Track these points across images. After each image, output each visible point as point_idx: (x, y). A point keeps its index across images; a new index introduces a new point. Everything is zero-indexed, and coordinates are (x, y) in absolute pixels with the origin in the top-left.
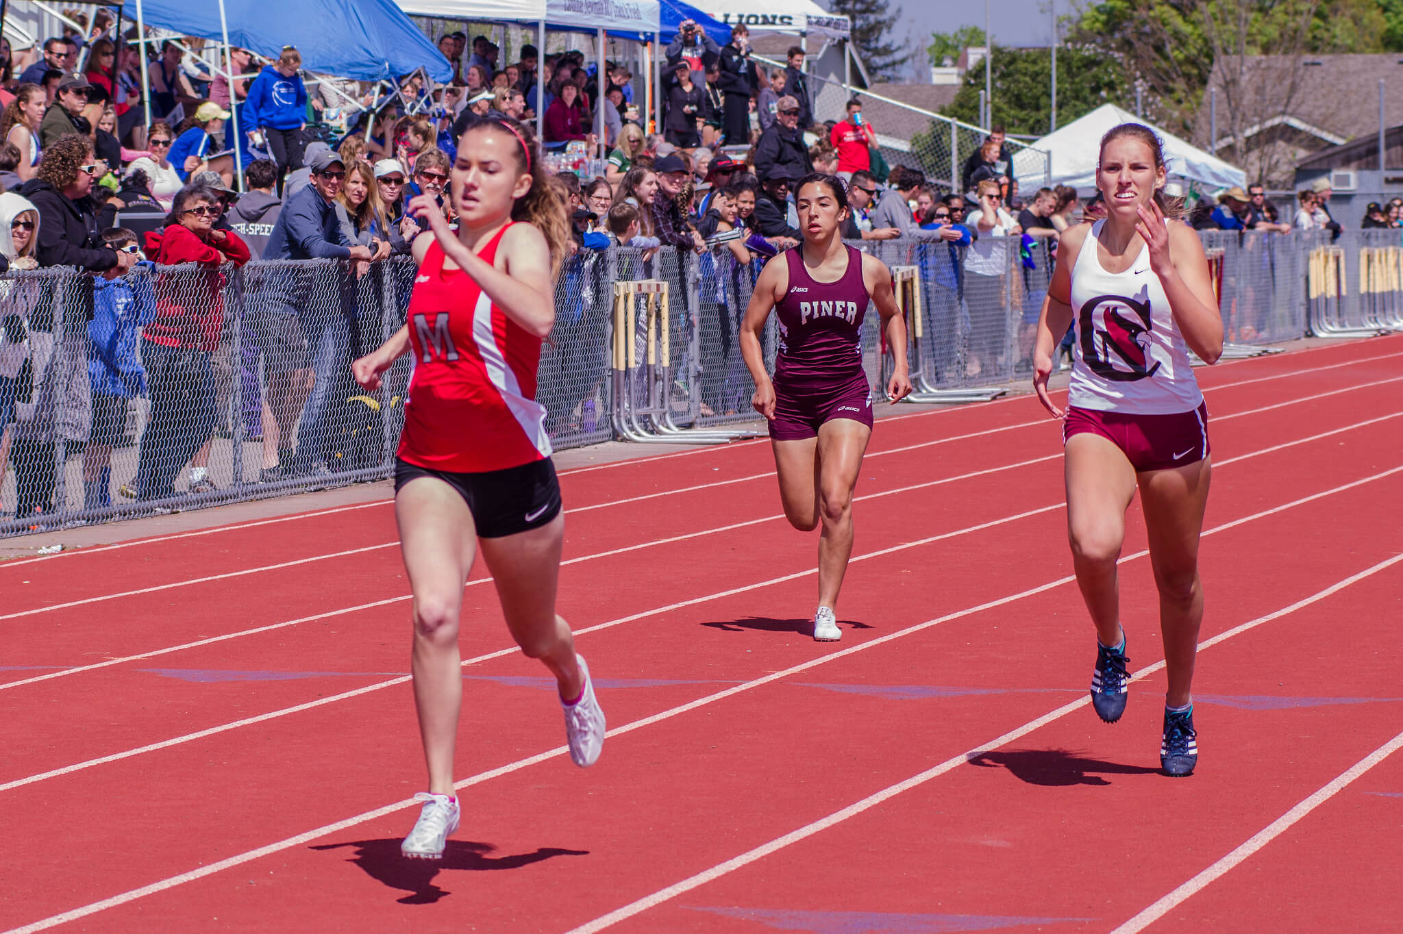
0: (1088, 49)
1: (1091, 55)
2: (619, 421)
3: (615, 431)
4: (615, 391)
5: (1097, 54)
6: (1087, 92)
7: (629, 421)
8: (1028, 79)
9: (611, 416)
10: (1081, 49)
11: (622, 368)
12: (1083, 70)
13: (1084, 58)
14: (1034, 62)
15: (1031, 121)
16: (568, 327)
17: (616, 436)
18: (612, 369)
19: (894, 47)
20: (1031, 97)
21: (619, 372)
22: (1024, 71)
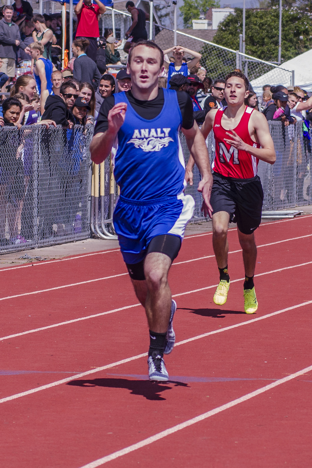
0: (293, 10)
1: (294, 15)
2: (95, 227)
3: (92, 233)
4: (93, 209)
5: (298, 14)
6: (291, 36)
7: (100, 227)
8: (257, 27)
9: (90, 223)
10: (288, 11)
11: (97, 195)
12: (289, 22)
13: (290, 15)
14: (261, 17)
15: (259, 53)
16: (69, 171)
17: (93, 236)
18: (91, 196)
19: (161, 7)
20: (259, 38)
21: (95, 198)
22: (255, 22)
